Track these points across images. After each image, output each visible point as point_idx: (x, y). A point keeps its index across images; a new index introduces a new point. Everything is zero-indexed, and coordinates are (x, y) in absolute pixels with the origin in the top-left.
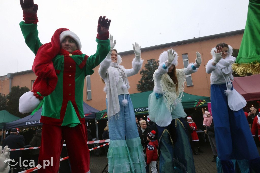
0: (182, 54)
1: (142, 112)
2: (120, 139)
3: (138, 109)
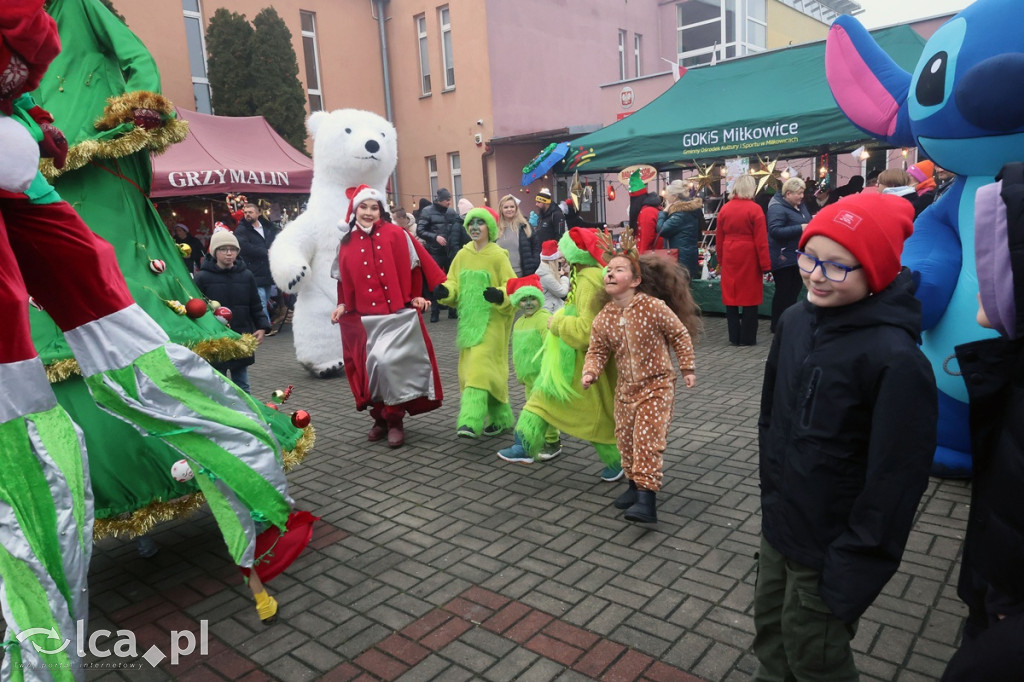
1: (705, 150)
3: (695, 137)
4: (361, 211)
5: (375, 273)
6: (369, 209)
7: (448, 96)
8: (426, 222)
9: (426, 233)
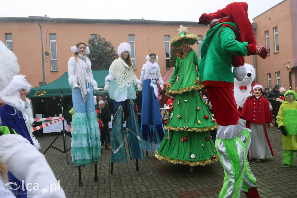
0: (129, 35)
2: (81, 112)
4: (255, 91)
5: (257, 111)
6: (257, 90)
7: (276, 54)
8: (269, 95)
9: (269, 99)
